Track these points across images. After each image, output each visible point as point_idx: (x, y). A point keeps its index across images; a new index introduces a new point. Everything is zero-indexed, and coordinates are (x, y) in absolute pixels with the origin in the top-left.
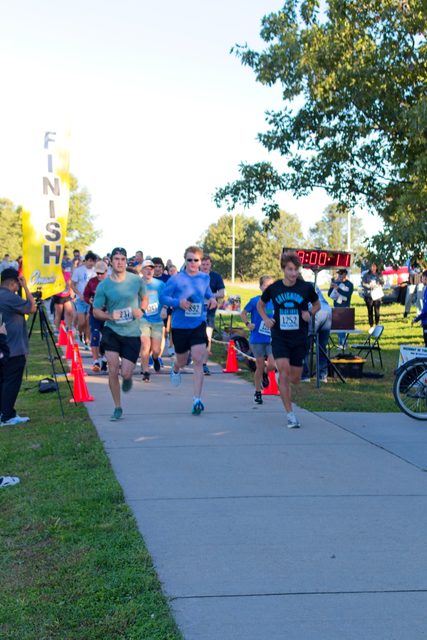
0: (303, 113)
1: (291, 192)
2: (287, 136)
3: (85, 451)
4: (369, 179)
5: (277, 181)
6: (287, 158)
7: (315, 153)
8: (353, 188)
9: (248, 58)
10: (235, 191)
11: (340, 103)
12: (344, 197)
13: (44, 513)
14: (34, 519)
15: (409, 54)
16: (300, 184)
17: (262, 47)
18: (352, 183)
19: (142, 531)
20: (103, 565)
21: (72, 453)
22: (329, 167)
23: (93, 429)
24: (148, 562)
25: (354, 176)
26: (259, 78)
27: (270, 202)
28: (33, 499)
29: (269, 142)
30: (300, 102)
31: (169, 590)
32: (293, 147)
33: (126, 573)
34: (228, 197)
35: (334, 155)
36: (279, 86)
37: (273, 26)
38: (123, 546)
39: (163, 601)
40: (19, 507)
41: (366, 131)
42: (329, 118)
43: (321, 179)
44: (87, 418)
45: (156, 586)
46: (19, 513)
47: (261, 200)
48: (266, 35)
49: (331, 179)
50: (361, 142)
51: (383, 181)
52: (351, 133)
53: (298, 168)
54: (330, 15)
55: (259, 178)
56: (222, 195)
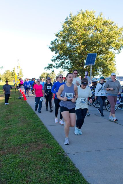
0: (58, 56)
1: (56, 68)
2: (55, 60)
3: (28, 107)
4: (67, 67)
5: (53, 66)
6: (55, 63)
7: (59, 63)
8: (65, 68)
9: (50, 47)
10: (47, 68)
11: (63, 55)
12: (64, 69)
13: (24, 116)
14: (23, 116)
15: (73, 48)
16: (57, 67)
17: (51, 46)
18: (65, 67)
19: (39, 117)
20: (35, 122)
21: (26, 107)
22: (61, 64)
23: (28, 104)
24: (41, 121)
25: (65, 66)
26: (51, 51)
27: (53, 70)
28: (22, 114)
29: (53, 60)
30: (57, 55)
31: (45, 125)
32: (56, 61)
33: (38, 123)
34: (46, 69)
35: (62, 63)
36: (54, 52)
37: (52, 43)
38: (37, 120)
39: (45, 126)
40: (20, 115)
41: (67, 59)
42: (62, 57)
43: (60, 66)
44: (27, 103)
45: (43, 124)
46: (20, 116)
47: (51, 69)
48: (51, 44)
49: (62, 66)
50: (66, 61)
51: (69, 67)
52: (65, 60)
53: (57, 65)
54: (61, 42)
55: (51, 66)
56: (45, 68)
